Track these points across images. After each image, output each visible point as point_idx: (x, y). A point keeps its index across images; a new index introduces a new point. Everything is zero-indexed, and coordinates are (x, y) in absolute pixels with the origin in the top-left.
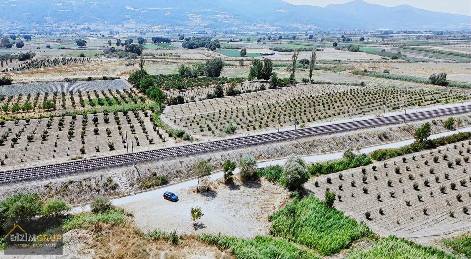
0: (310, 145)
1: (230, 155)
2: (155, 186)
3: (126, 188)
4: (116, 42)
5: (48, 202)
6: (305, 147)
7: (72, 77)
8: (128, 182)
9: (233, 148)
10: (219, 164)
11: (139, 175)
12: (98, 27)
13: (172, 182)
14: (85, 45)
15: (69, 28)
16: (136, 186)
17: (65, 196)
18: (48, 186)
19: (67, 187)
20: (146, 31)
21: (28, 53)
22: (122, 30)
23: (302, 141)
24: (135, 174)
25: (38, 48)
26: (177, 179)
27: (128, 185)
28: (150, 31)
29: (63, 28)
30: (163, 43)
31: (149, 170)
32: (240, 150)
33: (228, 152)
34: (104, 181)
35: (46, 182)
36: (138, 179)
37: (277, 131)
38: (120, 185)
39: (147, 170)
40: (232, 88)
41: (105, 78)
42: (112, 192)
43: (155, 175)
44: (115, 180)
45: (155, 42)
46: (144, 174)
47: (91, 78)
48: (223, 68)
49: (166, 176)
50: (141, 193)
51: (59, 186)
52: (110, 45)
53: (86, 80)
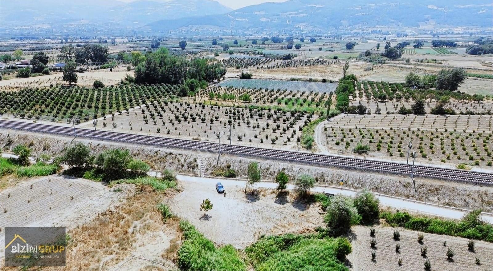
0: (430, 190)
1: (310, 171)
2: (222, 176)
3: (202, 170)
4: (385, 45)
5: (136, 160)
6: (420, 190)
7: (297, 77)
8: (206, 167)
9: (319, 165)
10: (292, 176)
11: (217, 163)
12: (389, 30)
13: (239, 178)
14: (353, 48)
15: (361, 30)
16: (210, 171)
17: (162, 162)
18: (156, 152)
19: (166, 156)
20: (445, 33)
21: (290, 54)
22: (415, 33)
23: (419, 181)
24: (215, 161)
25: (310, 50)
26: (244, 177)
27: (205, 169)
28: (449, 33)
29: (355, 31)
30: (445, 47)
31: (227, 161)
32: (326, 169)
33: (311, 167)
34: (192, 160)
35: (157, 149)
36: (214, 166)
37: (405, 163)
38: (199, 167)
39: (225, 161)
40: (441, 105)
41: (324, 81)
42: (191, 170)
43: (229, 167)
44: (199, 162)
45: (435, 46)
46: (221, 163)
47: (312, 79)
48: (465, 81)
49: (238, 171)
50: (208, 179)
51: (163, 154)
52: (378, 49)
53: (307, 81)
